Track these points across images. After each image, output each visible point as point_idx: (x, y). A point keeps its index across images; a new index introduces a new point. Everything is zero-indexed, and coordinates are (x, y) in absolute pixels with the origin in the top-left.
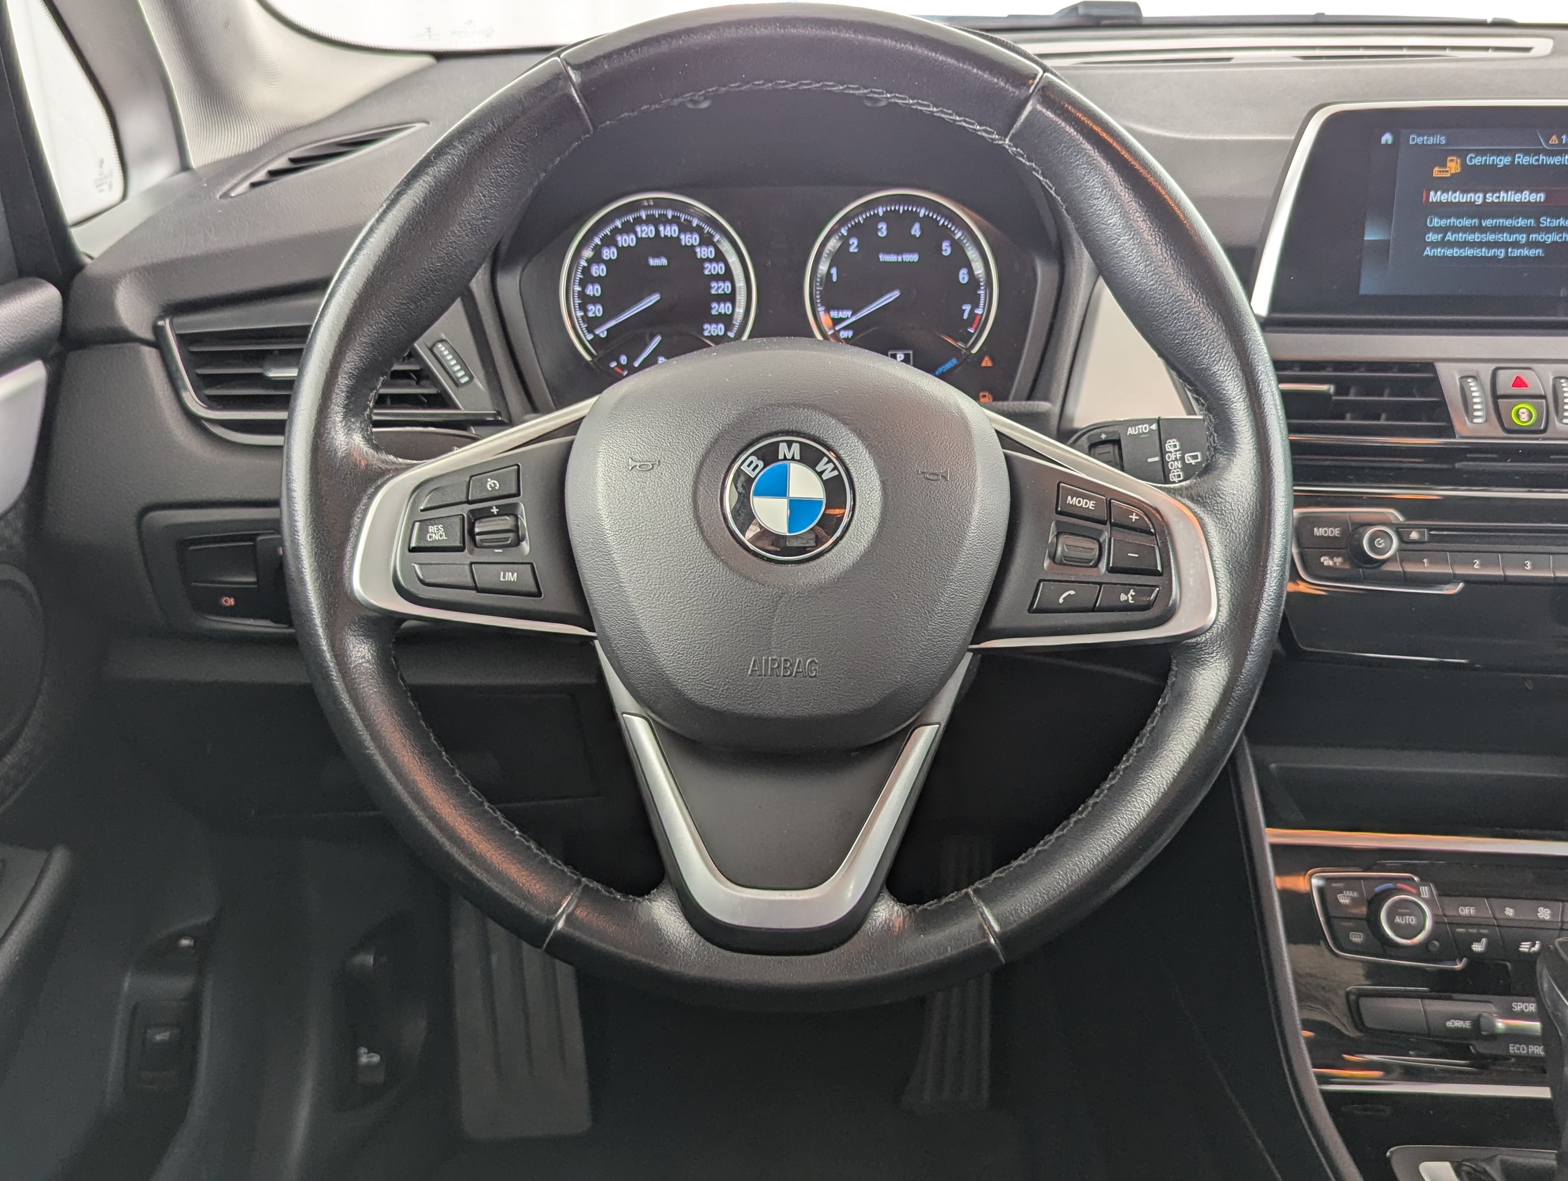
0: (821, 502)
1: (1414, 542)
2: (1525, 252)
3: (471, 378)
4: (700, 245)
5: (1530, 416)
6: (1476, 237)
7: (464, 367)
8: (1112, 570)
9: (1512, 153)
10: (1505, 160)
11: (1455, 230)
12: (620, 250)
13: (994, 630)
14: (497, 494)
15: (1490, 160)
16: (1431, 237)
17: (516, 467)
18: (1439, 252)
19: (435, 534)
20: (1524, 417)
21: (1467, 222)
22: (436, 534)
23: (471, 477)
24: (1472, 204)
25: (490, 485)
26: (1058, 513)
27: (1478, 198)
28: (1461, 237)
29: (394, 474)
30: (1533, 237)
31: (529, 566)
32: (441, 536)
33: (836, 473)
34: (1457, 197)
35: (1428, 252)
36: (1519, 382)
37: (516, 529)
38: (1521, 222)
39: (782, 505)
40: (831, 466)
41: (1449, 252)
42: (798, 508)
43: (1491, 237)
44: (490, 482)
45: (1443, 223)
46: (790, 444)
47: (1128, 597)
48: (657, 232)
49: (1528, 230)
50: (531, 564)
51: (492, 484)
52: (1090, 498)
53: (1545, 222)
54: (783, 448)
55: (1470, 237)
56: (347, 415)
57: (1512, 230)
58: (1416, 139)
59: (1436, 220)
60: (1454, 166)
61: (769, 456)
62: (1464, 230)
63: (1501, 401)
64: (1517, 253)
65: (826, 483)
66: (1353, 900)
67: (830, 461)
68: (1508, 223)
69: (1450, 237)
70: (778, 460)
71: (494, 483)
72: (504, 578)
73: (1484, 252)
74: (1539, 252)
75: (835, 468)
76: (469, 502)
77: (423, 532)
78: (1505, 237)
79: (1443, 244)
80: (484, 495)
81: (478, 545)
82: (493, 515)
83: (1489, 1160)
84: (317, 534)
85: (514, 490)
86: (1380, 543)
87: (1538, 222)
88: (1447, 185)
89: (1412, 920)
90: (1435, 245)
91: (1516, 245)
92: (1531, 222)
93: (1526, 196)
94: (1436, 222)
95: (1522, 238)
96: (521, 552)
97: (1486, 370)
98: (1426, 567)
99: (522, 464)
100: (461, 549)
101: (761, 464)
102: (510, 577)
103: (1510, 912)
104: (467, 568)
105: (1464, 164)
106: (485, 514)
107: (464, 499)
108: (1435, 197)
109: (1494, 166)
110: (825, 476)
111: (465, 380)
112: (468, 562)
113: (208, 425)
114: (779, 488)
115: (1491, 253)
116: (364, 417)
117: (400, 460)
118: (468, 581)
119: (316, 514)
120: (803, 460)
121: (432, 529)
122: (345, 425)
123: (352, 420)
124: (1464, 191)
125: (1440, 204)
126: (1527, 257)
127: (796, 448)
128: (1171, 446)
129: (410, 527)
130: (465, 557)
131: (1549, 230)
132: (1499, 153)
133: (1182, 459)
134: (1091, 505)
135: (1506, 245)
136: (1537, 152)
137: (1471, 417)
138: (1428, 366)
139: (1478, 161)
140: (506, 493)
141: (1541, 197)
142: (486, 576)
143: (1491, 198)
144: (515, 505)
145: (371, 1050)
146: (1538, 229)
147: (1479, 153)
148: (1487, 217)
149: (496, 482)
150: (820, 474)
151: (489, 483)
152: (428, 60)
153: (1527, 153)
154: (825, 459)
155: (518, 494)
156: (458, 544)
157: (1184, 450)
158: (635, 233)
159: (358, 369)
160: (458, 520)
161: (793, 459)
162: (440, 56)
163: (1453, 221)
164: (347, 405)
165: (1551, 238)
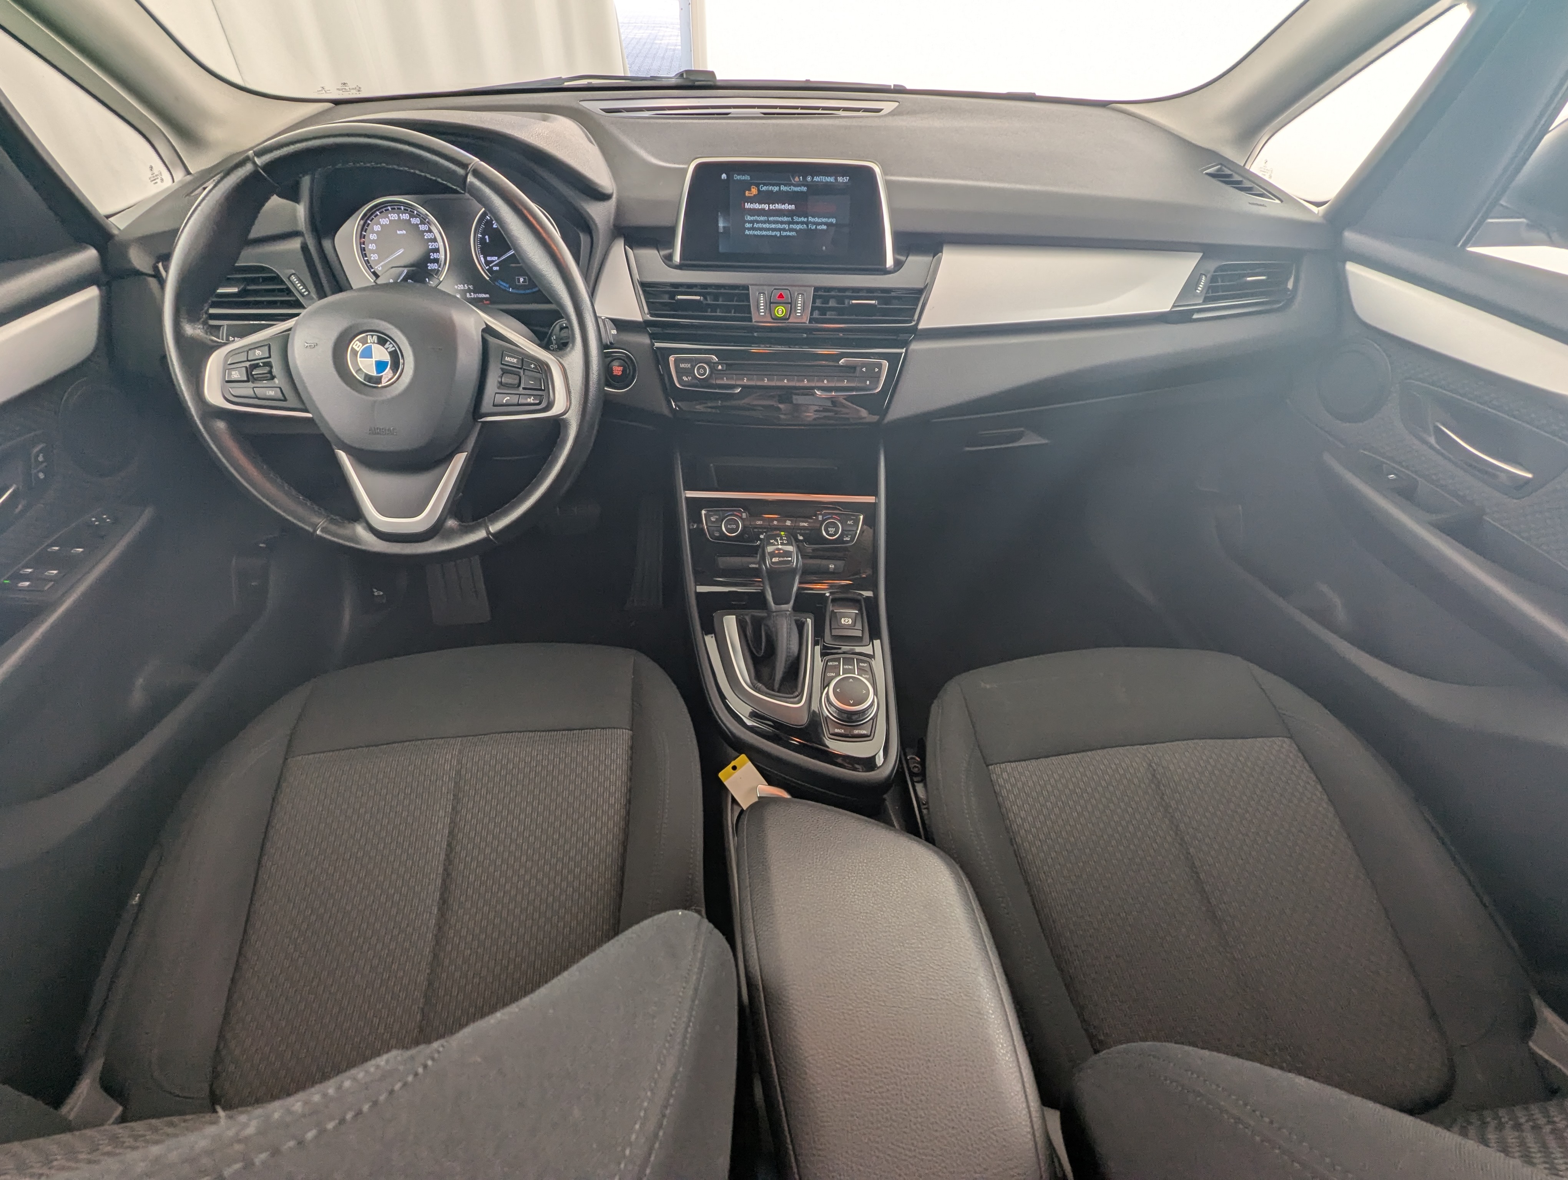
0: (388, 362)
1: (720, 370)
2: (788, 233)
3: (309, 292)
4: (421, 224)
5: (783, 312)
6: (767, 226)
7: (305, 287)
8: (524, 389)
9: (779, 185)
10: (776, 189)
11: (758, 222)
12: (382, 226)
13: (483, 414)
14: (261, 357)
15: (770, 188)
16: (748, 225)
17: (269, 347)
18: (751, 232)
20: (780, 312)
21: (762, 218)
22: (235, 375)
23: (250, 350)
24: (764, 210)
26: (502, 364)
27: (766, 207)
28: (760, 225)
30: (792, 226)
31: (278, 388)
32: (238, 376)
33: (394, 349)
34: (757, 206)
35: (747, 232)
36: (781, 296)
37: (270, 372)
38: (785, 219)
39: (371, 363)
40: (391, 346)
41: (756, 233)
42: (379, 364)
43: (773, 226)
45: (752, 218)
46: (372, 336)
47: (531, 400)
48: (399, 217)
49: (789, 223)
50: (280, 387)
51: (258, 353)
52: (515, 358)
53: (796, 219)
54: (370, 338)
55: (764, 226)
57: (782, 223)
58: (737, 177)
59: (749, 217)
60: (754, 191)
61: (363, 341)
62: (762, 222)
63: (772, 305)
64: (785, 234)
65: (390, 353)
66: (716, 519)
67: (391, 343)
68: (780, 219)
69: (756, 225)
70: (368, 343)
71: (260, 353)
72: (269, 393)
73: (770, 233)
74: (794, 233)
75: (394, 346)
76: (249, 361)
77: (230, 374)
78: (779, 226)
79: (753, 229)
80: (255, 358)
81: (255, 379)
82: (260, 366)
83: (747, 615)
85: (267, 355)
86: (702, 371)
87: (793, 219)
88: (751, 200)
89: (734, 527)
90: (749, 229)
91: (784, 230)
92: (789, 219)
93: (787, 207)
94: (749, 218)
95: (786, 227)
96: (275, 383)
97: (768, 290)
98: (725, 381)
100: (248, 381)
101: (361, 345)
102: (271, 393)
104: (252, 389)
105: (759, 190)
106: (256, 366)
107: (246, 359)
108: (748, 206)
109: (772, 191)
110: (390, 350)
111: (306, 293)
112: (252, 387)
114: (369, 355)
115: (774, 233)
118: (254, 395)
120: (379, 343)
121: (233, 373)
124: (760, 203)
125: (750, 209)
126: (789, 236)
127: (375, 338)
129: (226, 372)
130: (250, 384)
131: (798, 223)
132: (773, 185)
134: (515, 361)
135: (780, 230)
136: (790, 185)
137: (759, 312)
138: (746, 288)
139: (764, 188)
140: (265, 356)
141: (793, 207)
142: (259, 392)
143: (772, 207)
144: (270, 362)
145: (379, 590)
146: (793, 223)
147: (765, 184)
148: (771, 216)
150: (387, 349)
152: (331, 105)
153: (785, 185)
154: (388, 343)
155: (270, 357)
156: (245, 379)
158: (388, 218)
160: (244, 369)
161: (374, 342)
162: (337, 102)
163: (756, 218)
165: (799, 227)
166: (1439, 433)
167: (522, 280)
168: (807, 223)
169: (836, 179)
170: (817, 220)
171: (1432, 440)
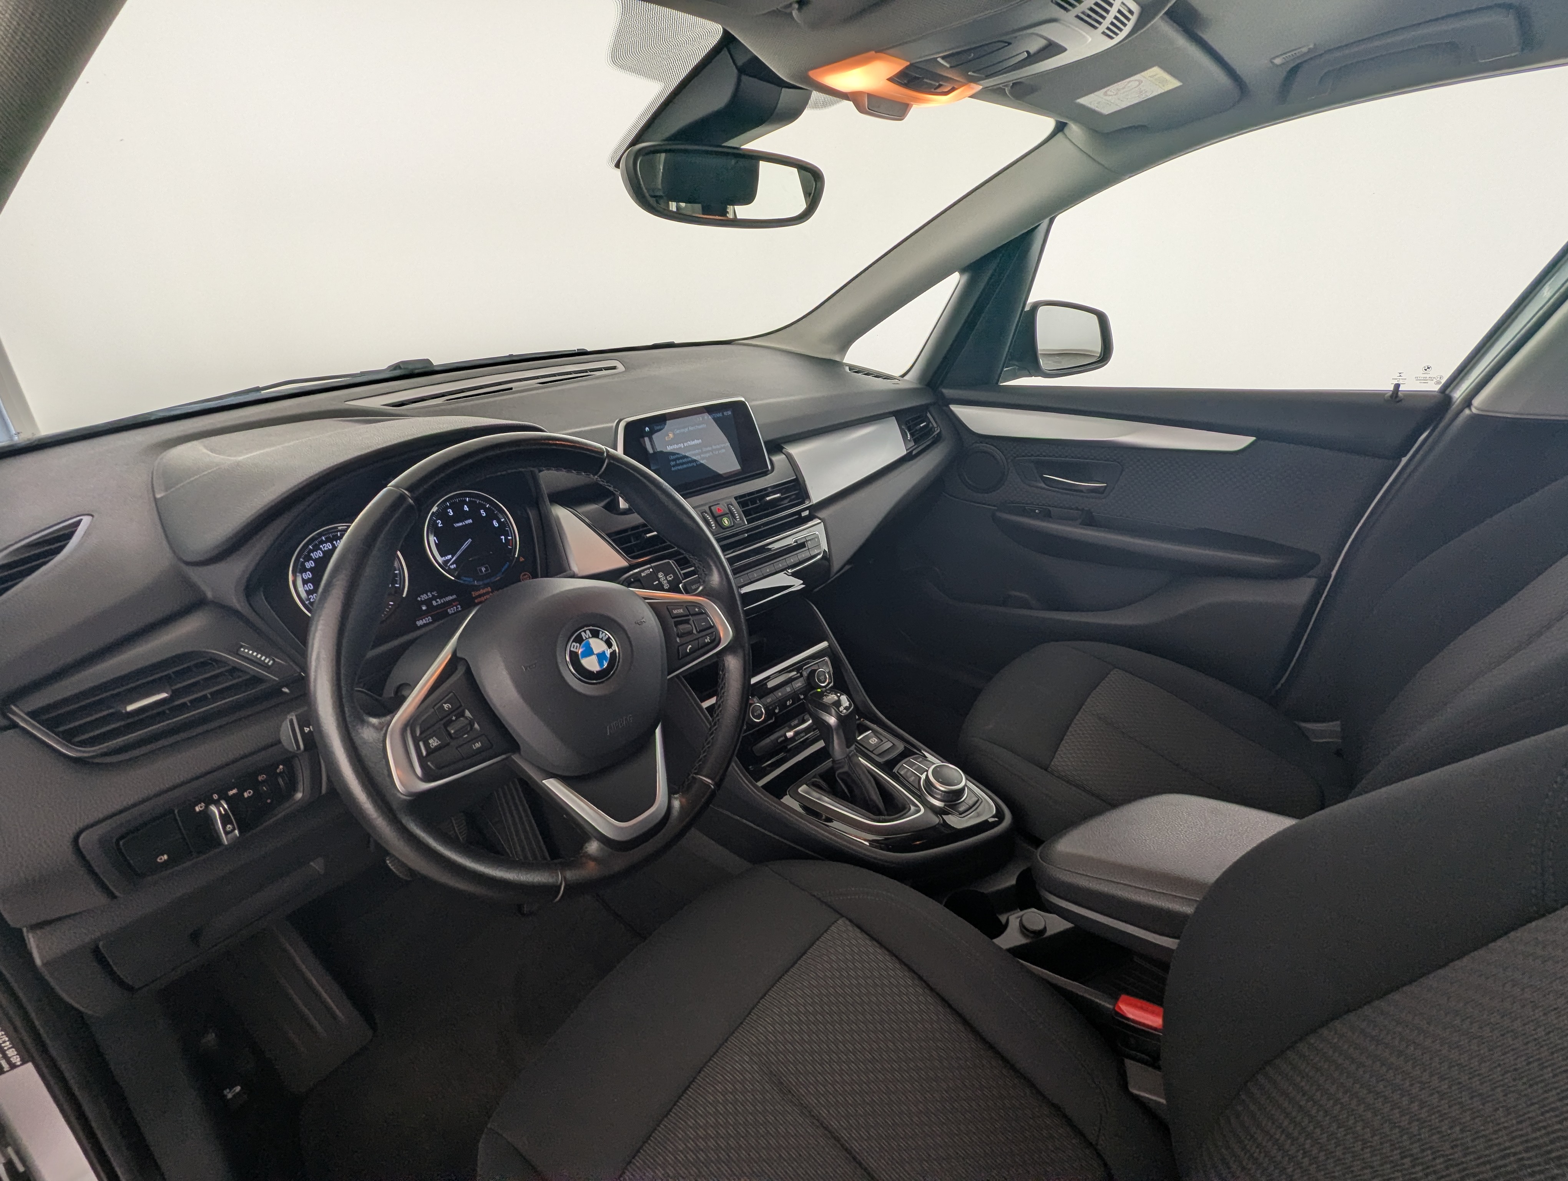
5: (728, 521)
8: (698, 632)
10: (686, 430)
11: (679, 459)
12: (315, 561)
13: (671, 671)
15: (682, 430)
16: (672, 463)
17: (451, 693)
18: (676, 468)
20: (726, 522)
22: (435, 743)
24: (681, 448)
26: (673, 618)
27: (682, 446)
28: (681, 461)
30: (702, 456)
31: (484, 736)
34: (676, 447)
35: (673, 469)
36: (719, 510)
38: (697, 451)
39: (594, 658)
40: (604, 634)
41: (679, 468)
42: (601, 656)
44: (445, 706)
45: (674, 457)
46: (585, 631)
47: (708, 640)
49: (700, 454)
52: (680, 608)
53: (704, 450)
54: (583, 634)
55: (684, 461)
57: (696, 455)
58: (657, 427)
59: (672, 457)
60: (672, 435)
61: (579, 640)
62: (682, 458)
63: (718, 518)
65: (606, 642)
67: (603, 632)
68: (693, 453)
69: (678, 462)
70: (583, 640)
72: (475, 747)
77: (427, 745)
79: (677, 465)
82: (454, 721)
87: (702, 450)
88: (671, 443)
89: (759, 712)
90: (674, 466)
93: (696, 442)
95: (699, 457)
96: (477, 731)
97: (706, 508)
101: (578, 645)
102: (477, 745)
103: (780, 694)
105: (674, 434)
107: (437, 720)
108: (669, 448)
109: (684, 433)
110: (604, 639)
113: (90, 760)
114: (589, 652)
120: (593, 636)
121: (431, 741)
124: (677, 444)
125: (671, 451)
127: (588, 632)
128: (661, 575)
129: (418, 746)
131: (706, 452)
132: (684, 427)
133: (666, 579)
134: (681, 611)
136: (695, 425)
139: (678, 432)
141: (700, 441)
142: (465, 750)
143: (686, 444)
144: (463, 711)
146: (703, 453)
147: (679, 429)
148: (687, 452)
149: (448, 704)
150: (602, 639)
153: (692, 426)
154: (601, 632)
155: (460, 705)
157: (666, 575)
158: (321, 549)
161: (589, 637)
163: (677, 456)
165: (707, 455)
166: (1046, 480)
167: (483, 569)
168: (712, 451)
169: (723, 414)
170: (718, 447)
171: (1043, 485)
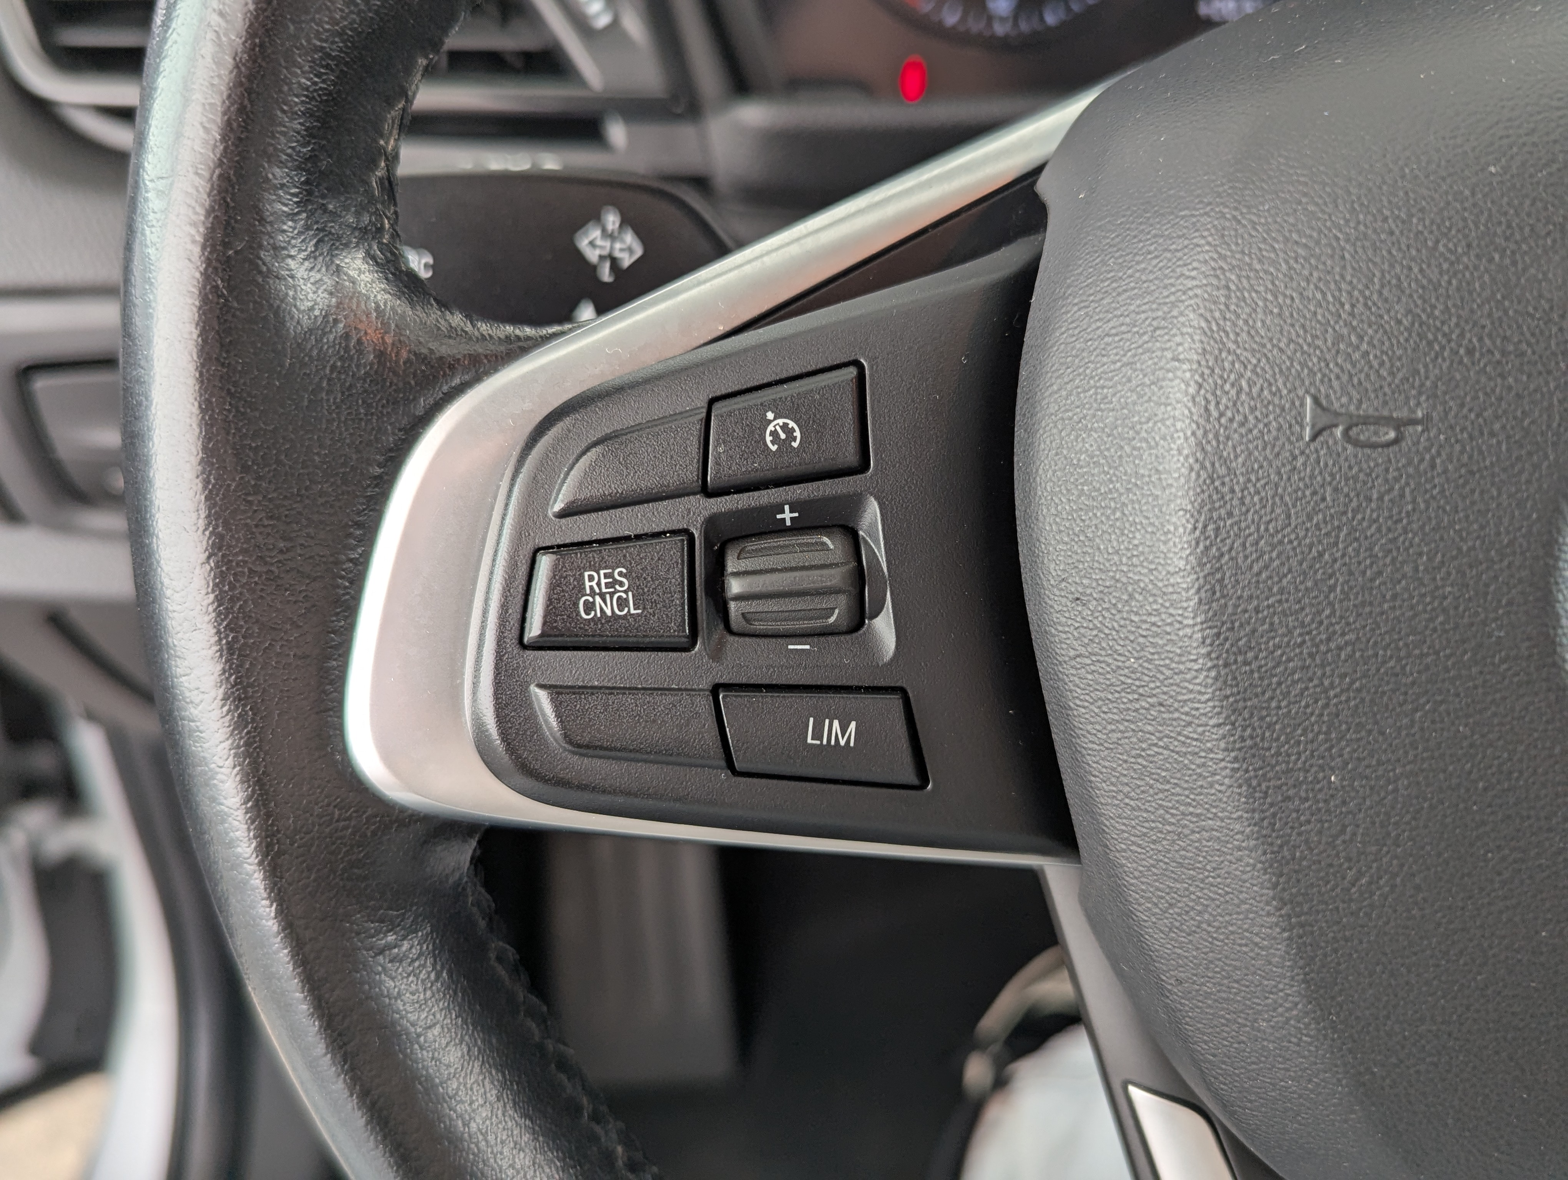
14: (795, 466)
17: (852, 371)
19: (602, 596)
22: (608, 593)
23: (712, 402)
25: (774, 434)
29: (467, 377)
31: (895, 702)
32: (622, 603)
37: (853, 579)
50: (902, 691)
56: (310, 193)
71: (784, 427)
72: (818, 735)
76: (707, 491)
77: (564, 588)
80: (756, 467)
81: (734, 625)
82: (784, 536)
84: (232, 587)
85: (849, 455)
96: (870, 647)
99: (871, 360)
100: (683, 644)
102: (837, 731)
104: (704, 704)
106: (758, 528)
107: (691, 478)
112: (705, 684)
116: (369, 193)
117: (484, 327)
118: (707, 742)
119: (226, 524)
121: (594, 580)
122: (307, 228)
123: (331, 207)
129: (523, 569)
130: (698, 668)
140: (822, 462)
144: (855, 503)
149: (791, 424)
151: (771, 428)
155: (860, 466)
156: (674, 625)
159: (340, 34)
160: (674, 549)
164: (312, 158)
